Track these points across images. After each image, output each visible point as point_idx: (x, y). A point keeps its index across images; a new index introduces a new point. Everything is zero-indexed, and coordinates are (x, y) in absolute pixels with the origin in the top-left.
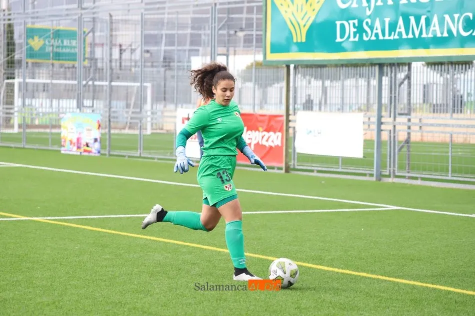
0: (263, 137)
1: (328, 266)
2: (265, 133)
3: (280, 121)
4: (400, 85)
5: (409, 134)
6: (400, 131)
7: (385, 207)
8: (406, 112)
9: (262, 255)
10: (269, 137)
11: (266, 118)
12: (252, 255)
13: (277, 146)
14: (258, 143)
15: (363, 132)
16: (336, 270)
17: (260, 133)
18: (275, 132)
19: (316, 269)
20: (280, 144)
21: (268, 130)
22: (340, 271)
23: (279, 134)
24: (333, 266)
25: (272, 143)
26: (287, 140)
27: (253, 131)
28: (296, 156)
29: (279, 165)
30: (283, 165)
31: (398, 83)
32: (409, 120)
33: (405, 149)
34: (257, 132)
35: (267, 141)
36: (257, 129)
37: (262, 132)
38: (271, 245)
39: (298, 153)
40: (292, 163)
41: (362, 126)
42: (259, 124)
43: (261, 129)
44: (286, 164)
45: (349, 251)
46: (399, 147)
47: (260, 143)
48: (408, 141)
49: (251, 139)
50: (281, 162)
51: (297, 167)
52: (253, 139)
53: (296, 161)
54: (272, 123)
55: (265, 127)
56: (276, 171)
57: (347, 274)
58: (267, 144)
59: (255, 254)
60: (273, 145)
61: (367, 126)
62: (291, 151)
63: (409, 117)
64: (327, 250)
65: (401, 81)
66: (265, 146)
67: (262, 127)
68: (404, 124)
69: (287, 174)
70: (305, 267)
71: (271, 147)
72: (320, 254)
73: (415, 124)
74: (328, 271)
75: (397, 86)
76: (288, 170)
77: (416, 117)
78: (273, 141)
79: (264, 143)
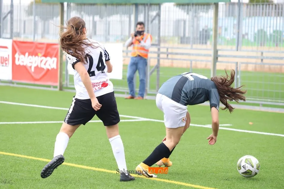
0: (41, 61)
1: (87, 166)
2: (44, 58)
3: (55, 49)
4: (152, 22)
5: (159, 61)
6: (151, 58)
7: (137, 119)
8: (157, 43)
9: (35, 156)
10: (46, 62)
11: (45, 46)
12: (26, 157)
13: (53, 69)
14: (38, 66)
15: (122, 59)
16: (94, 169)
17: (39, 58)
18: (51, 57)
19: (77, 168)
20: (55, 67)
21: (45, 56)
22: (97, 169)
23: (55, 59)
24: (91, 166)
25: (49, 66)
26: (61, 64)
27: (34, 57)
28: (68, 77)
29: (55, 84)
30: (58, 84)
31: (150, 19)
32: (159, 49)
33: (155, 73)
34: (37, 57)
35: (45, 64)
36: (36, 55)
37: (41, 57)
38: (43, 148)
39: (70, 75)
40: (64, 83)
41: (121, 54)
42: (38, 51)
43: (40, 55)
44: (61, 83)
45: (105, 153)
46: (151, 71)
47: (39, 66)
48: (158, 67)
49: (32, 63)
50: (57, 82)
51: (69, 86)
52: (34, 63)
53: (68, 81)
54: (49, 50)
55: (43, 53)
56: (52, 89)
57: (102, 172)
58: (45, 67)
59: (29, 156)
60: (50, 68)
61: (125, 54)
62: (64, 73)
63: (158, 47)
64: (88, 153)
65: (153, 17)
66: (43, 69)
67: (41, 53)
68: (155, 52)
69: (61, 92)
70: (69, 166)
71: (48, 70)
72: (82, 156)
73: (163, 53)
74: (88, 170)
75: (150, 22)
76: (61, 89)
77: (164, 47)
78: (50, 65)
79: (43, 66)
